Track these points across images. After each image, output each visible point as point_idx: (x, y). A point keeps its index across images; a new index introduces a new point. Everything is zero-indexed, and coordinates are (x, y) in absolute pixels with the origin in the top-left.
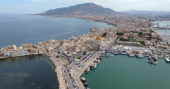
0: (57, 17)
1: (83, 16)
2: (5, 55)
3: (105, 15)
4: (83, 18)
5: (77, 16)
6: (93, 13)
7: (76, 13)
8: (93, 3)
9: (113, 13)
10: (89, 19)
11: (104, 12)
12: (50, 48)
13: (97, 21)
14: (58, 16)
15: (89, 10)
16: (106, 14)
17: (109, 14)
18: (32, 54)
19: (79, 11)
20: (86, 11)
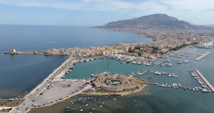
0: (114, 30)
3: (175, 29)
6: (160, 26)
8: (164, 14)
9: (187, 27)
11: (175, 26)
14: (116, 29)
15: (156, 23)
17: (181, 29)
18: (62, 54)
19: (143, 24)
20: (152, 24)
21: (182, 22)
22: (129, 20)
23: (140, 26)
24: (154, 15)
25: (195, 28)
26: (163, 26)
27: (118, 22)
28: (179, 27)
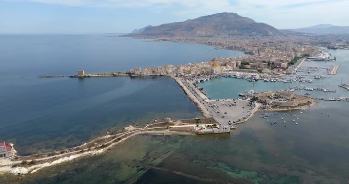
0: (164, 40)
1: (211, 40)
2: (136, 74)
3: (254, 37)
4: (210, 44)
5: (200, 38)
6: (231, 32)
7: (198, 32)
8: (233, 13)
9: (271, 33)
10: (220, 44)
11: (253, 31)
12: (170, 71)
13: (231, 48)
14: (165, 38)
15: (224, 27)
16: (258, 35)
17: (263, 36)
18: (155, 74)
19: (204, 29)
20: (218, 29)
21: (263, 25)
22: (179, 22)
23: (200, 32)
24: (219, 14)
25: (281, 34)
26: (236, 32)
27: (163, 26)
28: (260, 32)
